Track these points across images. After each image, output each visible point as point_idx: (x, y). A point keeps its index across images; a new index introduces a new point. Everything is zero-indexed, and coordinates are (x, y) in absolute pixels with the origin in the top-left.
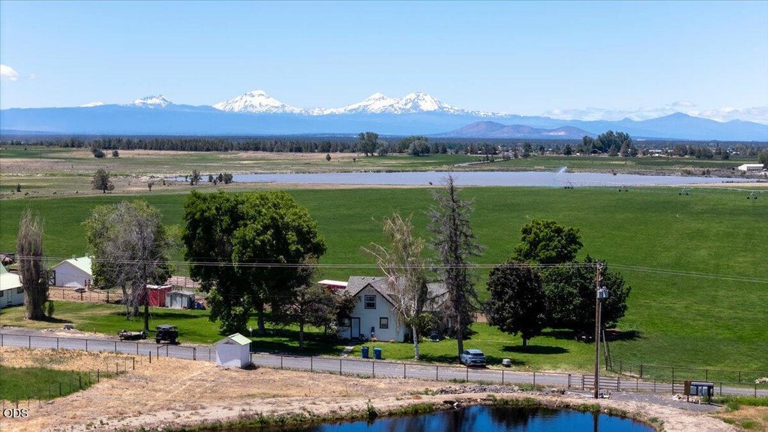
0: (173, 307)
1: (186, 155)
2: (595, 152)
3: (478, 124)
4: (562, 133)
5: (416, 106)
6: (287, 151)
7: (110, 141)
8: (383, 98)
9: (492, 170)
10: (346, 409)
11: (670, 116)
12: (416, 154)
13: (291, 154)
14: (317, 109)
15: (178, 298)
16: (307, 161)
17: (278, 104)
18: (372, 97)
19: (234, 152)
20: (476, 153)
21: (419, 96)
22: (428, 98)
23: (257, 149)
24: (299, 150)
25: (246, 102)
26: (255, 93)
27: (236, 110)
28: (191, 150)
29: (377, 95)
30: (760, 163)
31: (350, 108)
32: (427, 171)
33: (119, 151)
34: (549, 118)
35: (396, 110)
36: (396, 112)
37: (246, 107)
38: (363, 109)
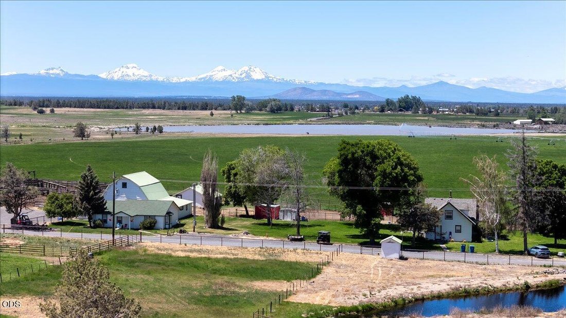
0: (285, 220)
1: (104, 111)
2: (401, 110)
3: (295, 89)
4: (357, 96)
5: (248, 76)
6: (175, 109)
7: (44, 101)
8: (224, 70)
9: (339, 124)
10: (511, 283)
11: (436, 83)
12: (273, 111)
13: (180, 111)
14: (175, 78)
15: (289, 214)
16: (197, 117)
17: (146, 74)
18: (216, 69)
19: (135, 109)
20: (315, 111)
21: (250, 68)
22: (257, 70)
23: (154, 107)
24: (185, 108)
25: (123, 72)
26: (129, 66)
27: (116, 78)
28: (105, 108)
29: (220, 68)
30: (528, 119)
31: (200, 77)
32: (292, 124)
33: (55, 109)
34: (346, 85)
35: (233, 78)
36: (234, 80)
37: (123, 76)
38: (210, 78)
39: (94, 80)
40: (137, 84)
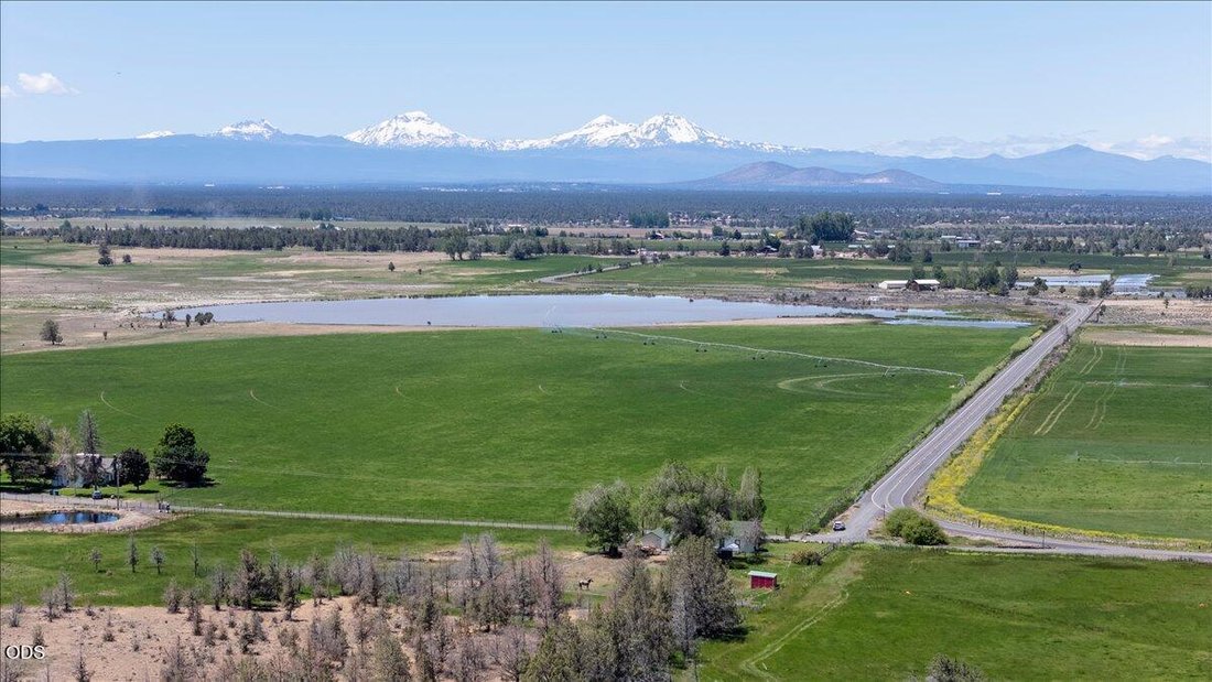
3: (754, 166)
4: (885, 180)
5: (663, 135)
8: (612, 123)
12: (519, 256)
14: (508, 141)
17: (446, 132)
18: (595, 121)
21: (668, 119)
22: (682, 122)
25: (397, 129)
26: (409, 115)
27: (381, 142)
29: (603, 119)
31: (560, 138)
35: (631, 141)
36: (632, 145)
37: (396, 138)
38: (581, 142)
39: (334, 147)
40: (427, 154)
